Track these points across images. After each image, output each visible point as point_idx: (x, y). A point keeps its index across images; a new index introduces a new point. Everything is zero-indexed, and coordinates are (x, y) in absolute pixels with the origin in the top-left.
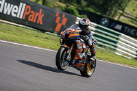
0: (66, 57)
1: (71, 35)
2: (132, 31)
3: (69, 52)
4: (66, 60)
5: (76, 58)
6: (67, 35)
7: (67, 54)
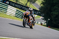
0: (26, 22)
1: (27, 14)
2: (13, 4)
3: (27, 20)
4: (26, 23)
5: (29, 22)
6: (26, 14)
7: (26, 21)
